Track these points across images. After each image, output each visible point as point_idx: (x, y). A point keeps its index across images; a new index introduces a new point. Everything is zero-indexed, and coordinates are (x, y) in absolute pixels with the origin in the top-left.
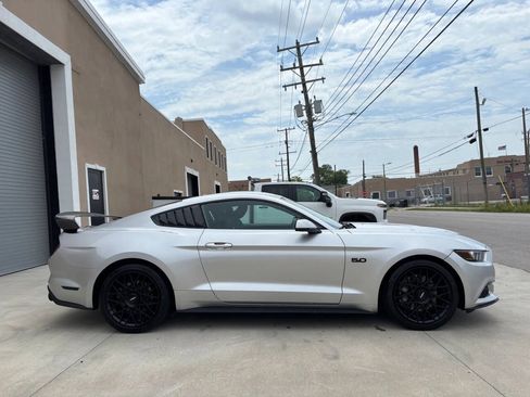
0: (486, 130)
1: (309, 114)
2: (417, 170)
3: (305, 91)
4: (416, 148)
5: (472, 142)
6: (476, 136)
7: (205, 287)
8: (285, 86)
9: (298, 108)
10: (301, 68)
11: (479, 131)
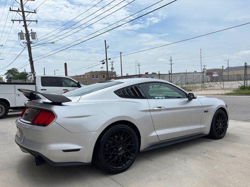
0: (109, 59)
1: (28, 39)
2: (66, 75)
3: (25, 26)
4: (66, 64)
5: (103, 63)
6: (105, 61)
7: (154, 134)
8: (13, 20)
9: (21, 34)
10: (23, 12)
11: (107, 59)
